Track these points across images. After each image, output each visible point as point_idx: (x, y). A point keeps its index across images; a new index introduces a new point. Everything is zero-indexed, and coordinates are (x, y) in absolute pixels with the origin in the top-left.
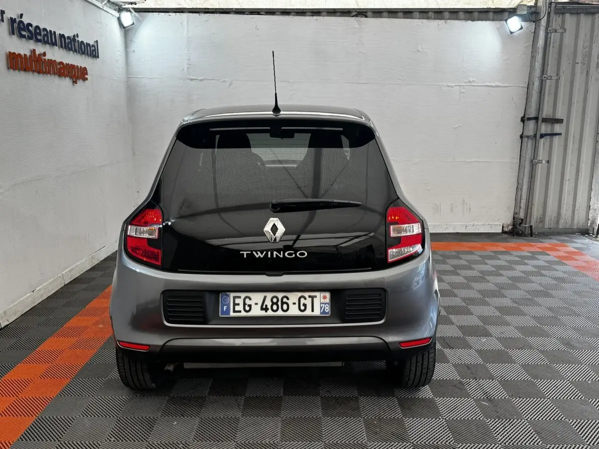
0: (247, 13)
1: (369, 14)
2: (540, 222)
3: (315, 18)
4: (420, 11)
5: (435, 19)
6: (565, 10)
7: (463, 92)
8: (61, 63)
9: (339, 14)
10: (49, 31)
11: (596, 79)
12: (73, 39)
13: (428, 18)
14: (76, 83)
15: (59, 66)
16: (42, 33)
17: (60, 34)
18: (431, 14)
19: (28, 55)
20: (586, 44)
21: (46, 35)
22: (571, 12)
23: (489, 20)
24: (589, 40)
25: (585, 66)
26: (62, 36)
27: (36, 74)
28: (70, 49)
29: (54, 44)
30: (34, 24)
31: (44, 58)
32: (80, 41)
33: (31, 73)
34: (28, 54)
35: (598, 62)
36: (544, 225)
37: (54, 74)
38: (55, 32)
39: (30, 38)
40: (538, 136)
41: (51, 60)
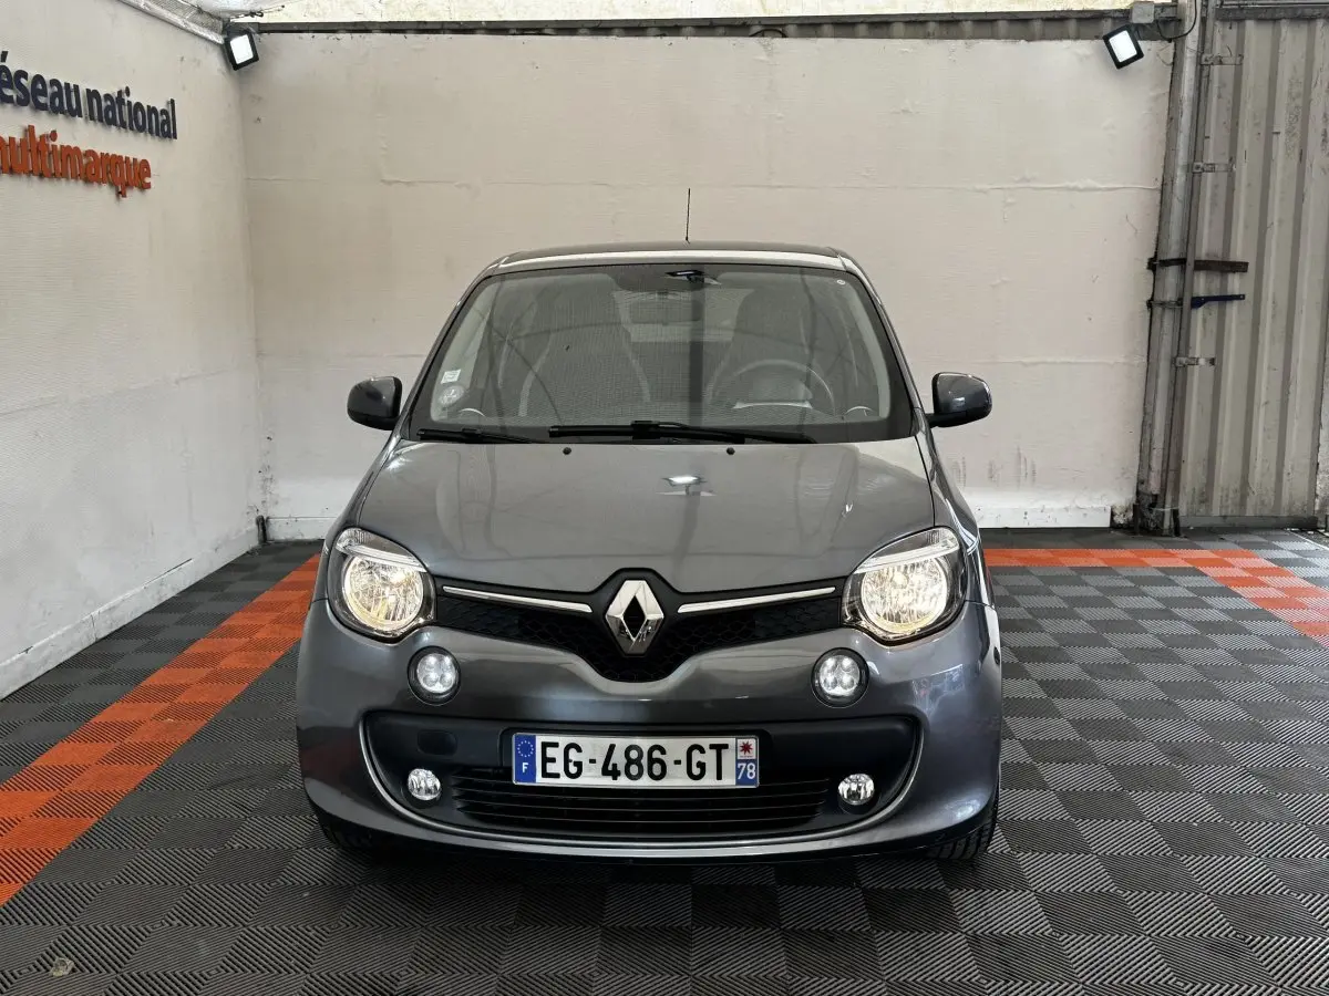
0: (513, 32)
1: (791, 29)
2: (1202, 502)
3: (667, 40)
4: (908, 19)
5: (941, 37)
6: (1245, 12)
7: (1011, 204)
8: (91, 153)
9: (721, 30)
10: (63, 85)
11: (1323, 169)
12: (119, 100)
13: (927, 36)
14: (124, 196)
15: (84, 161)
16: (49, 90)
17: (88, 90)
18: (932, 26)
19: (18, 141)
20: (1295, 90)
21: (58, 94)
22: (1260, 16)
23: (1068, 38)
24: (1302, 80)
25: (1296, 140)
26: (92, 94)
27: (35, 178)
28: (111, 122)
29: (74, 112)
30: (32, 73)
31: (51, 143)
32: (133, 103)
33: (24, 176)
34: (18, 136)
35: (1325, 131)
36: (1209, 507)
37: (76, 177)
38: (76, 87)
39: (22, 103)
40: (1187, 302)
41: (69, 147)
